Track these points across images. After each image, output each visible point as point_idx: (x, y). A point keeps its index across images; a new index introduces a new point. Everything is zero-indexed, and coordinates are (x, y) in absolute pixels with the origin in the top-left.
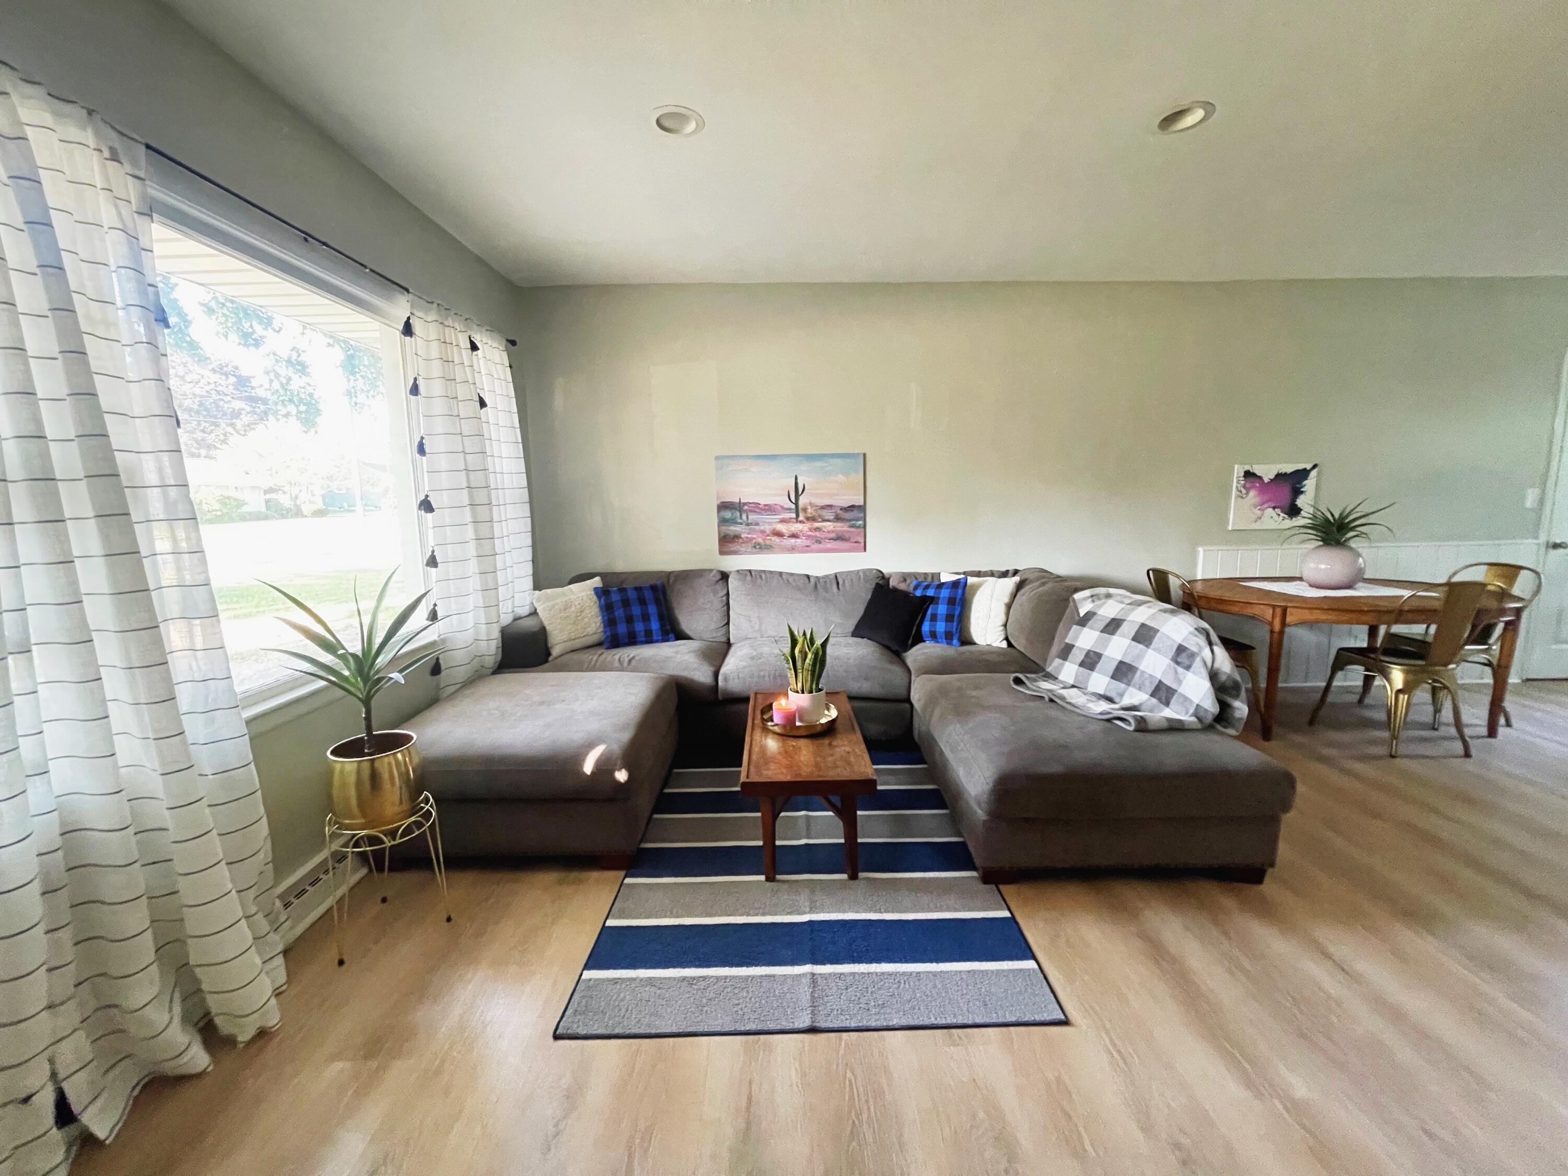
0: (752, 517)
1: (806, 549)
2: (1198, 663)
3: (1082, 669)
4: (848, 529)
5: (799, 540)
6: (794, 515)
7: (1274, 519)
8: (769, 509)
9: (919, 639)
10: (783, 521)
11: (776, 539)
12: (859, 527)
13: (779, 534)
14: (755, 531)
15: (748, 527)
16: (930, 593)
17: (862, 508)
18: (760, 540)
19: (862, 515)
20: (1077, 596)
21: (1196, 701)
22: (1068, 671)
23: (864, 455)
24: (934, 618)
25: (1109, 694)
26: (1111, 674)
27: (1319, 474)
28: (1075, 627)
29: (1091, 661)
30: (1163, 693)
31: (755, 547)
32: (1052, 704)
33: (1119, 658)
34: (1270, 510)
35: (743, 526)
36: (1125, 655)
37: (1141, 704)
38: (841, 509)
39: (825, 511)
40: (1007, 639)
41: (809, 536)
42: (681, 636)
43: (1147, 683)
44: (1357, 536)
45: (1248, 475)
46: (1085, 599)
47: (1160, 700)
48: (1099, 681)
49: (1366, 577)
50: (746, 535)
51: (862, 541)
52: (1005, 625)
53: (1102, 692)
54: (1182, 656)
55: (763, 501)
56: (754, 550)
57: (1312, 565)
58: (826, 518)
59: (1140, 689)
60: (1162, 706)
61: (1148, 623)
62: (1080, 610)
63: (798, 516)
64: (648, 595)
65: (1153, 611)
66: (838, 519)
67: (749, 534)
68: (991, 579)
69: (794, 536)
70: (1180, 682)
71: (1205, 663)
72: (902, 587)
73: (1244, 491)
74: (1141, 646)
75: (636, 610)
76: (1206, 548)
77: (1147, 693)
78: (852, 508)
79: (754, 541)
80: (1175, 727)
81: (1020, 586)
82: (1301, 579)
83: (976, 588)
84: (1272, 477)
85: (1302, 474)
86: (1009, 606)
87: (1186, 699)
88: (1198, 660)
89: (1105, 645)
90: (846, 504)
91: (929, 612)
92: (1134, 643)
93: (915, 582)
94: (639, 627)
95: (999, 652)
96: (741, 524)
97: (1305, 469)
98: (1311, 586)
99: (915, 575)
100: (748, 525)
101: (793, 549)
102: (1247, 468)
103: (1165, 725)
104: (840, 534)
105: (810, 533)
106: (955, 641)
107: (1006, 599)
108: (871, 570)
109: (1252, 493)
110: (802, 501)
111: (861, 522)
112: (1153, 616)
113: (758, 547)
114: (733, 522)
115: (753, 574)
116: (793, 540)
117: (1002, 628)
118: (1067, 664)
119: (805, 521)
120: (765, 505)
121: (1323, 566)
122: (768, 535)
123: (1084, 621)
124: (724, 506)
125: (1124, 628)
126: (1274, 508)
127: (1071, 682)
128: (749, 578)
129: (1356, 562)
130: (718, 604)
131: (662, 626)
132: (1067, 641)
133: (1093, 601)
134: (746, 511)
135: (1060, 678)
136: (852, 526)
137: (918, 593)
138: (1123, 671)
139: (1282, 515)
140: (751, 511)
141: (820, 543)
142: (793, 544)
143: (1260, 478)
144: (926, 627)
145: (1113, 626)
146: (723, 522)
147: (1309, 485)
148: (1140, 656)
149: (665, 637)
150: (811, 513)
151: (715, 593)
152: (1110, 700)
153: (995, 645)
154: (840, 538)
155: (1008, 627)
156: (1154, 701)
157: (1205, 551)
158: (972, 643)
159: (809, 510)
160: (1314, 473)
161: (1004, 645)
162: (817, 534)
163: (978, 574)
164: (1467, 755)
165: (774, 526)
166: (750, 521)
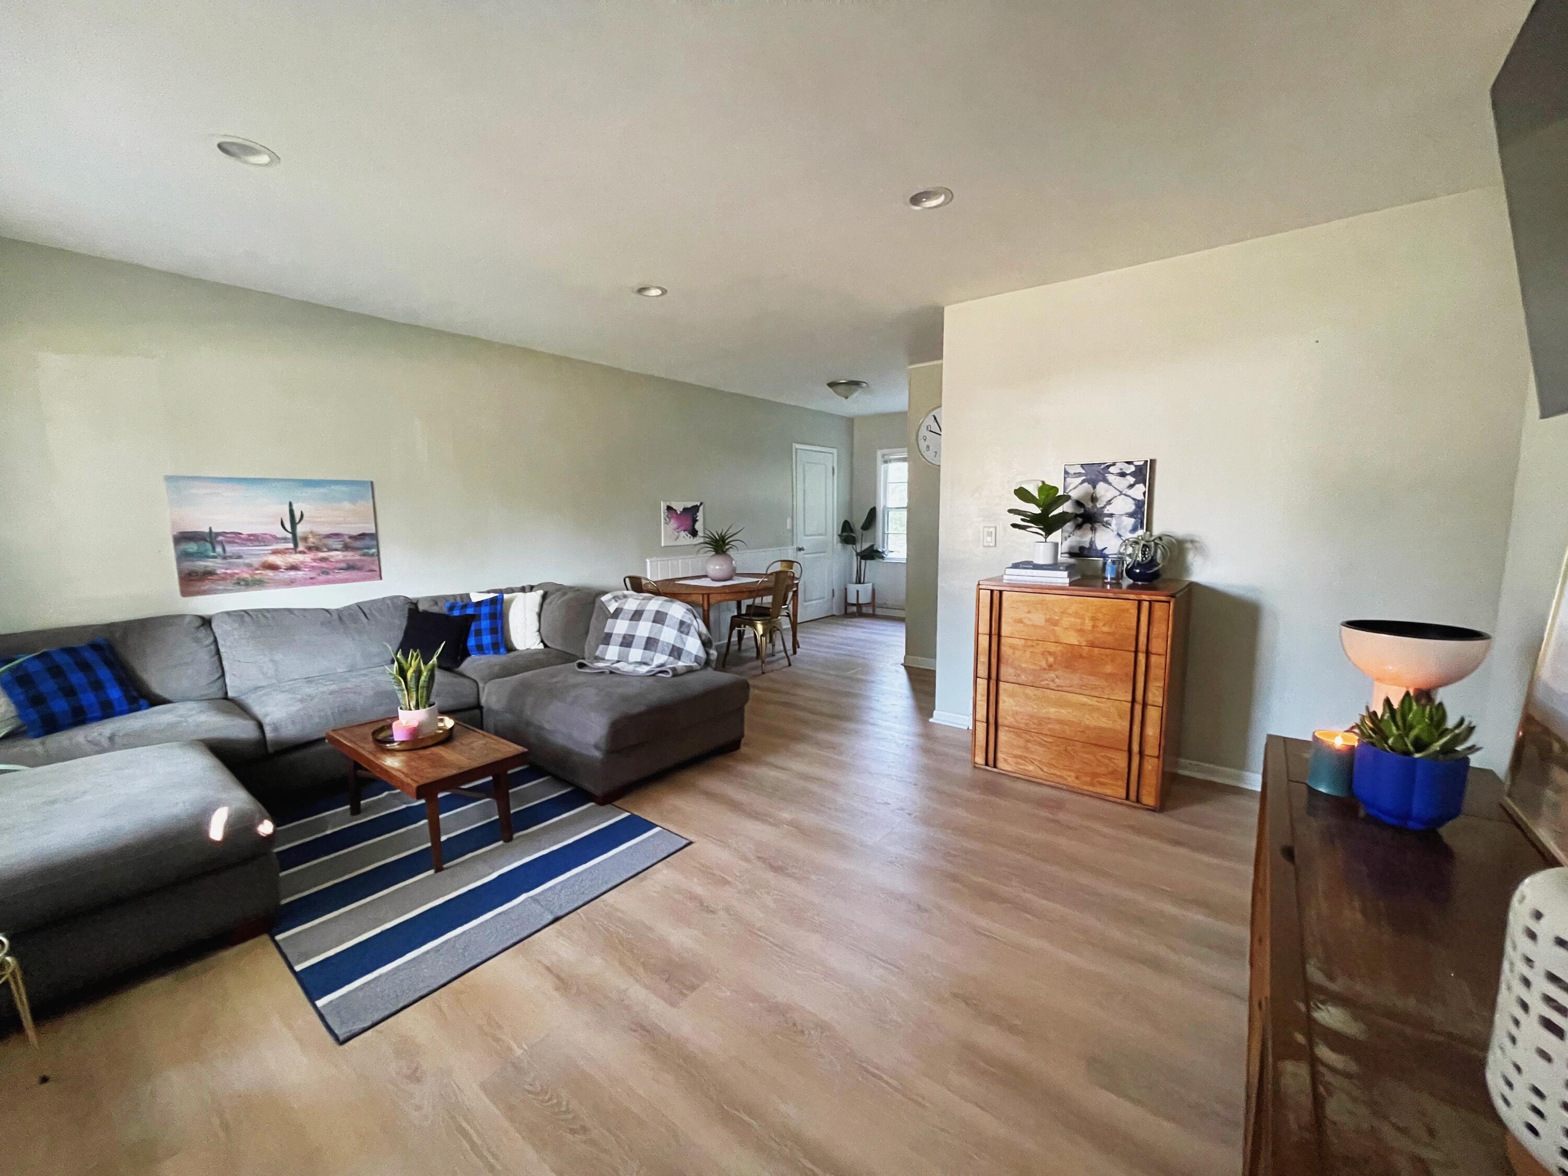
0: (230, 549)
1: (312, 581)
2: (692, 630)
3: (623, 648)
4: (359, 557)
5: (300, 573)
6: (291, 545)
7: (685, 539)
8: (254, 539)
9: (466, 654)
10: (275, 552)
11: (270, 573)
12: (373, 555)
13: (273, 567)
14: (238, 566)
15: (224, 561)
16: (470, 611)
17: (374, 536)
18: (245, 575)
19: (374, 543)
20: (604, 598)
21: (694, 652)
22: (612, 652)
23: (372, 483)
24: (478, 633)
25: (644, 661)
26: (643, 646)
27: (704, 508)
28: (610, 621)
29: (627, 642)
30: (676, 652)
31: (238, 584)
32: (613, 675)
33: (647, 635)
34: (683, 532)
35: (219, 560)
36: (650, 632)
37: (665, 663)
38: (351, 537)
39: (332, 540)
40: (542, 641)
41: (313, 567)
42: (155, 701)
43: (666, 648)
44: (731, 548)
45: (669, 508)
46: (610, 600)
47: (675, 658)
48: (636, 654)
49: (737, 572)
50: (223, 571)
51: (378, 569)
52: (539, 631)
53: (639, 660)
54: (683, 627)
55: (246, 531)
56: (237, 587)
57: (712, 567)
58: (334, 547)
59: (662, 653)
60: (676, 661)
61: (660, 610)
62: (609, 608)
63: (296, 545)
64: (90, 656)
65: (660, 602)
66: (346, 548)
67: (227, 569)
68: (520, 595)
69: (293, 568)
70: (684, 644)
71: (695, 629)
72: (435, 609)
73: (668, 520)
74: (659, 625)
75: (77, 678)
76: (652, 560)
77: (666, 655)
78: (363, 536)
79: (237, 576)
80: (690, 670)
81: (544, 597)
82: (706, 576)
83: (511, 601)
84: (681, 510)
85: (695, 509)
86: (539, 615)
87: (690, 653)
88: (692, 628)
89: (636, 628)
90: (355, 533)
91: (473, 628)
92: (654, 624)
93: (448, 605)
94: (88, 698)
95: (537, 652)
96: (215, 557)
97: (697, 505)
98: (713, 580)
99: (445, 598)
100: (225, 558)
101: (291, 583)
102: (668, 504)
103: (685, 670)
104: (351, 563)
105: (315, 564)
106: (502, 650)
107: (537, 610)
108: (397, 597)
109: (672, 521)
110: (301, 529)
111: (374, 551)
112: (661, 606)
113: (242, 583)
114: (203, 556)
115: (251, 613)
116: (292, 573)
117: (538, 633)
118: (610, 647)
119: (306, 550)
120: (250, 535)
121: (717, 567)
122: (257, 569)
123: (617, 614)
124: (182, 538)
125: (645, 616)
126: (684, 531)
127: (616, 659)
128: (247, 618)
129: (732, 563)
130: (204, 656)
131: (125, 691)
132: (606, 630)
133: (616, 601)
134: (221, 543)
135: (607, 658)
136: (364, 555)
137: (456, 613)
138: (651, 643)
139: (689, 535)
140: (229, 542)
141: (327, 573)
142: (292, 577)
143: (675, 510)
144: (471, 642)
145: (637, 615)
146: (183, 556)
147: (700, 515)
148: (660, 631)
149: (135, 706)
150: (313, 543)
151: (197, 640)
152: (646, 664)
153: (533, 648)
154: (350, 567)
155: (541, 631)
156: (672, 658)
157: (651, 562)
158: (515, 650)
159: (311, 540)
160: (701, 508)
161: (541, 646)
162: (324, 565)
163: (511, 590)
164: (790, 665)
165: (265, 559)
166: (228, 554)
